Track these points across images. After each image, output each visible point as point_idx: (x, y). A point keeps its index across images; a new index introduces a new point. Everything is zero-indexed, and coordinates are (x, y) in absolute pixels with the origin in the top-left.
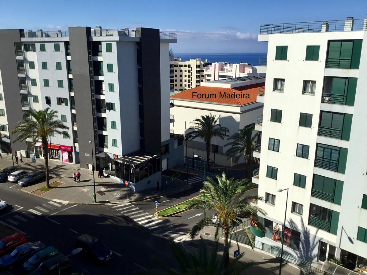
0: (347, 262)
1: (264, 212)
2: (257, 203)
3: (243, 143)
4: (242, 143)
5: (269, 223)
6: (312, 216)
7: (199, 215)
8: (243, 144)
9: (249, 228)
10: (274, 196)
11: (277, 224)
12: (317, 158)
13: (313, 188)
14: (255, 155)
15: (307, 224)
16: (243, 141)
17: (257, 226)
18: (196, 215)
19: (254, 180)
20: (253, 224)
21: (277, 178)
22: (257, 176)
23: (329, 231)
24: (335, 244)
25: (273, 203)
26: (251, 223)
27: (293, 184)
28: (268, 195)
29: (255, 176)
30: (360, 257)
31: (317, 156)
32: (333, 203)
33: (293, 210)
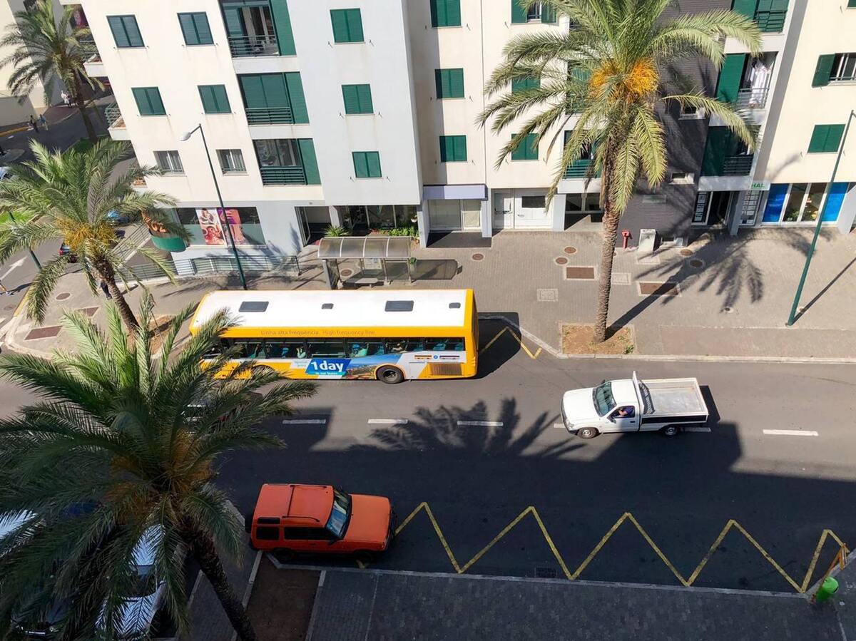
0: (352, 224)
1: (169, 200)
2: (144, 181)
3: (42, 49)
4: (37, 50)
5: (188, 215)
6: (265, 165)
7: (19, 263)
8: (43, 51)
9: (149, 244)
10: (174, 154)
11: (204, 209)
12: (233, 36)
13: (246, 106)
14: (92, 70)
15: (262, 184)
16: (41, 44)
17: (164, 231)
18: (13, 268)
19: (116, 134)
20: (155, 229)
21: (165, 112)
22: (118, 120)
23: (305, 181)
24: (324, 201)
25: (179, 169)
26: (150, 230)
27: (203, 112)
28: (161, 155)
29: (115, 124)
30: (370, 207)
31: (230, 31)
32: (294, 123)
33: (226, 167)
